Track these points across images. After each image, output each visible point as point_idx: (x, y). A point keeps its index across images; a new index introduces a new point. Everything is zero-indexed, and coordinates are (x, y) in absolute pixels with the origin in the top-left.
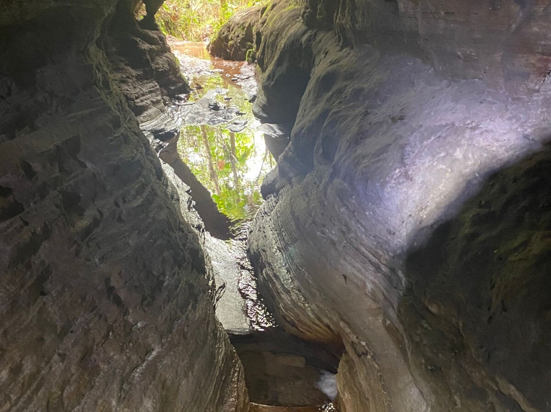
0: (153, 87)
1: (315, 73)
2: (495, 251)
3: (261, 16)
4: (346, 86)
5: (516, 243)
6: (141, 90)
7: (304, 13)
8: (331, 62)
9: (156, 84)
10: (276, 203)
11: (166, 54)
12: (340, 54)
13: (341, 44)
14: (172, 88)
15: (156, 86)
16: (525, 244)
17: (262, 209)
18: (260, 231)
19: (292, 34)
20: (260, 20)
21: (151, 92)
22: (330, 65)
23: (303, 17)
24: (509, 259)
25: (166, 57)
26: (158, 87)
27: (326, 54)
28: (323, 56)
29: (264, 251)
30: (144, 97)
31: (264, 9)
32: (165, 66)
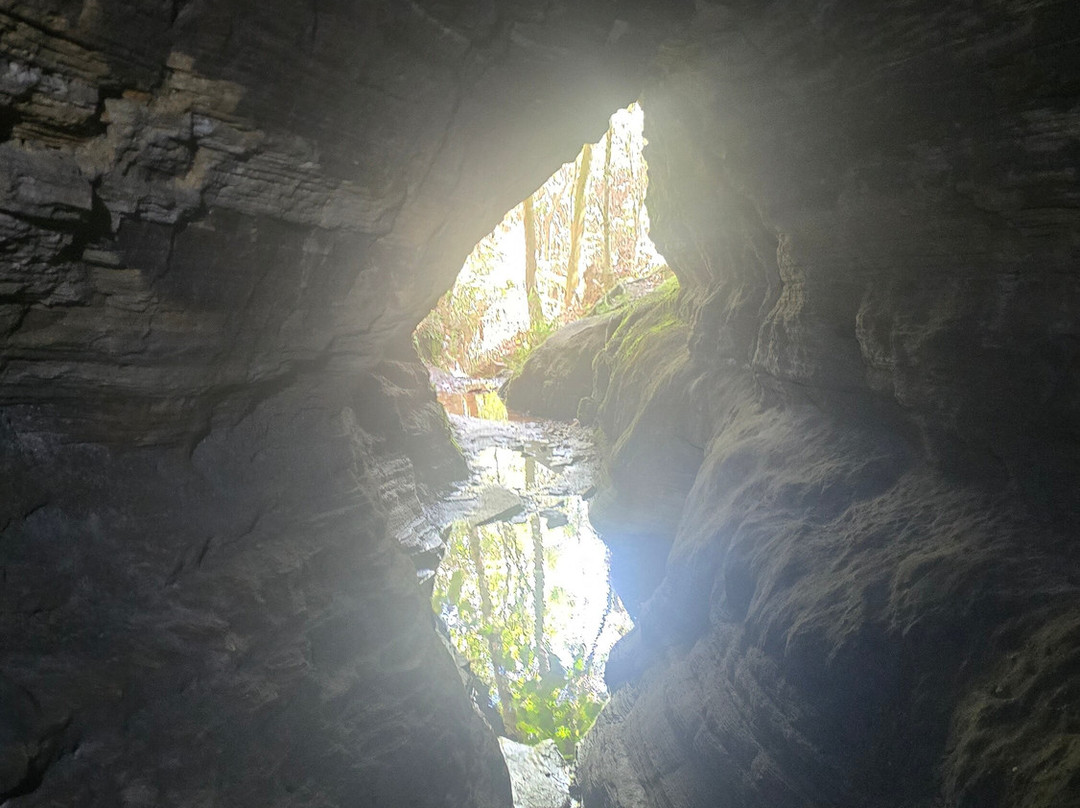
0: (402, 466)
1: (714, 451)
2: (1014, 769)
3: (610, 337)
4: (770, 478)
5: (1046, 753)
6: (381, 471)
7: (693, 338)
8: (743, 432)
9: (408, 460)
10: (636, 697)
11: (428, 404)
12: (761, 418)
13: (761, 400)
14: (436, 468)
15: (407, 464)
16: (1059, 755)
17: (608, 708)
18: (605, 750)
19: (669, 375)
20: (606, 345)
21: (397, 475)
22: (742, 438)
23: (690, 346)
24: (1035, 779)
25: (430, 410)
26: (411, 465)
27: (734, 415)
28: (728, 420)
29: (613, 786)
30: (386, 485)
31: (616, 322)
32: (425, 427)
